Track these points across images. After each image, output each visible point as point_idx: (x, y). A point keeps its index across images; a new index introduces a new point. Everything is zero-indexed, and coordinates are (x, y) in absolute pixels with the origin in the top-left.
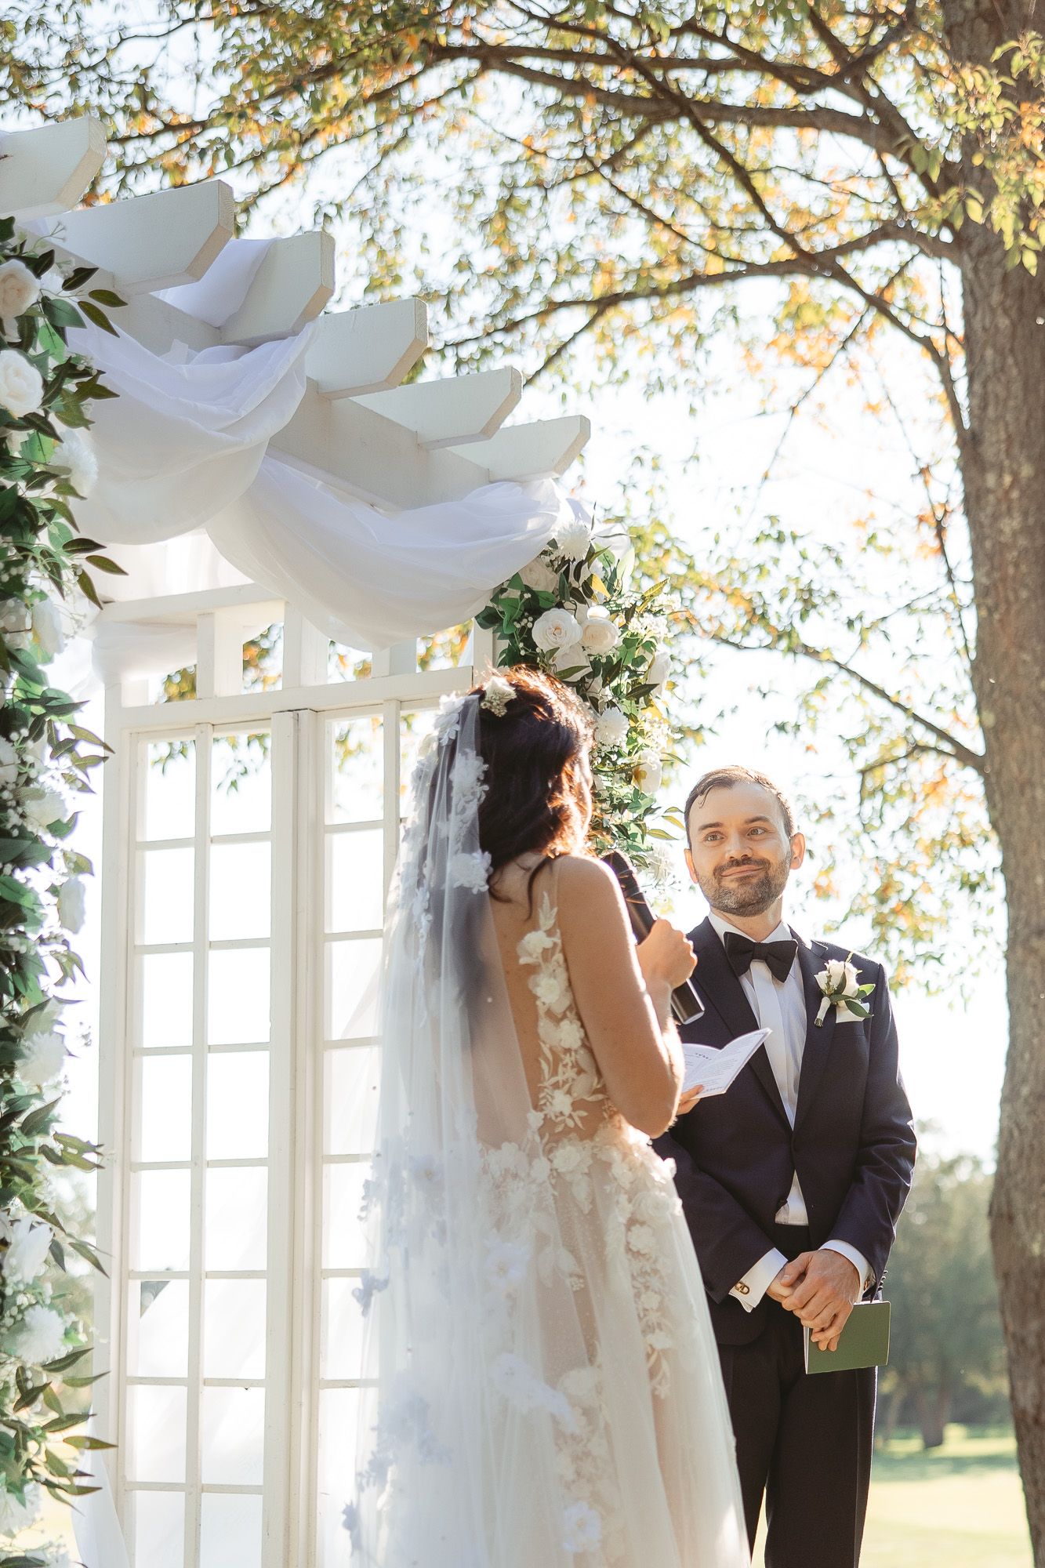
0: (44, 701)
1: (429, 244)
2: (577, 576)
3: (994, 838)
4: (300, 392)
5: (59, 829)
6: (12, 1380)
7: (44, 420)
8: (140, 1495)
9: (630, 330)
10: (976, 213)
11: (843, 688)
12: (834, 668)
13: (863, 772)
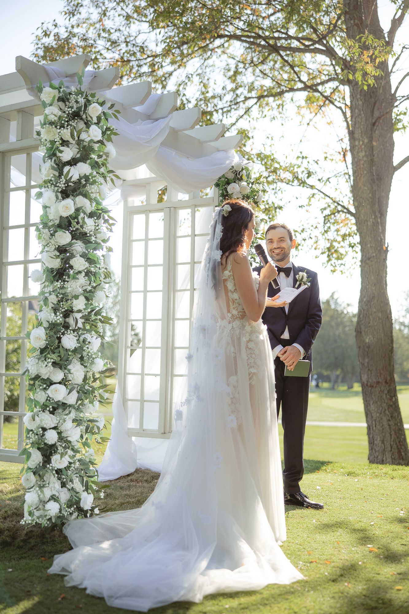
0: (102, 209)
1: (216, 82)
2: (239, 175)
3: (358, 234)
4: (167, 132)
5: (104, 241)
6: (91, 375)
7: (102, 141)
8: (129, 402)
9: (267, 104)
10: (351, 77)
11: (319, 196)
12: (317, 191)
13: (325, 217)
